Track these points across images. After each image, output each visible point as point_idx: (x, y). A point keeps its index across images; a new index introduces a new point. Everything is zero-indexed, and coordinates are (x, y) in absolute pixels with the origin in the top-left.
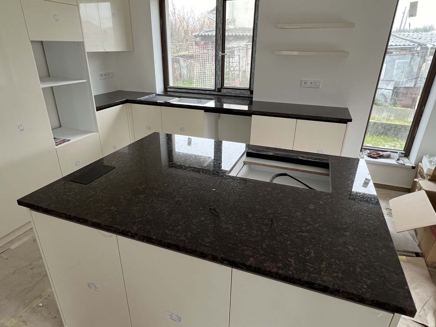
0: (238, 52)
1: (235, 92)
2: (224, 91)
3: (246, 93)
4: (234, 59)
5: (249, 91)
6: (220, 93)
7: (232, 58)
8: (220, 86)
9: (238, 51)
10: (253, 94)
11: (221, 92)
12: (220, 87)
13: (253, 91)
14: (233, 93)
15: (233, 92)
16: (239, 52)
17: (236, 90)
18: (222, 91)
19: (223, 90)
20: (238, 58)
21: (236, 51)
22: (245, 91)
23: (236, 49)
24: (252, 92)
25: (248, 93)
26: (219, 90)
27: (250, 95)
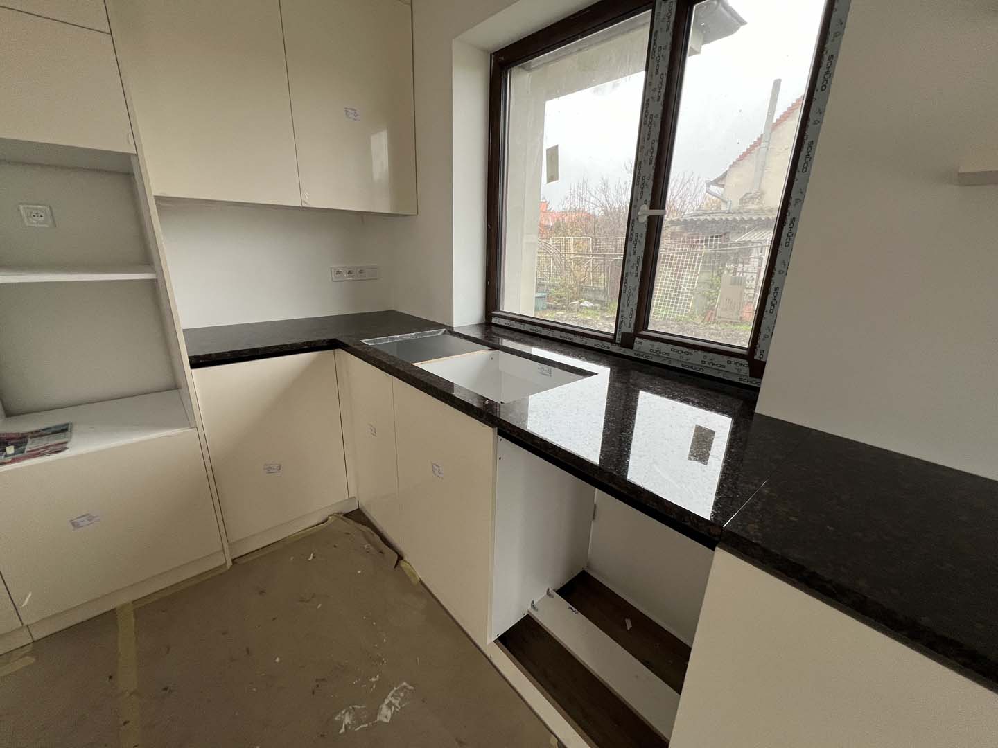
0: (759, 251)
1: (685, 357)
2: (642, 347)
3: (731, 368)
4: (746, 266)
5: (746, 362)
6: (629, 353)
7: (743, 263)
8: (630, 327)
9: (759, 249)
10: (761, 377)
11: (631, 347)
12: (630, 330)
13: (764, 363)
14: (677, 358)
15: (676, 356)
16: (761, 252)
17: (690, 351)
18: (636, 345)
19: (641, 343)
20: (756, 264)
21: (754, 250)
22: (726, 358)
23: (755, 245)
24: (758, 369)
25: (738, 372)
26: (627, 341)
27: (751, 379)
